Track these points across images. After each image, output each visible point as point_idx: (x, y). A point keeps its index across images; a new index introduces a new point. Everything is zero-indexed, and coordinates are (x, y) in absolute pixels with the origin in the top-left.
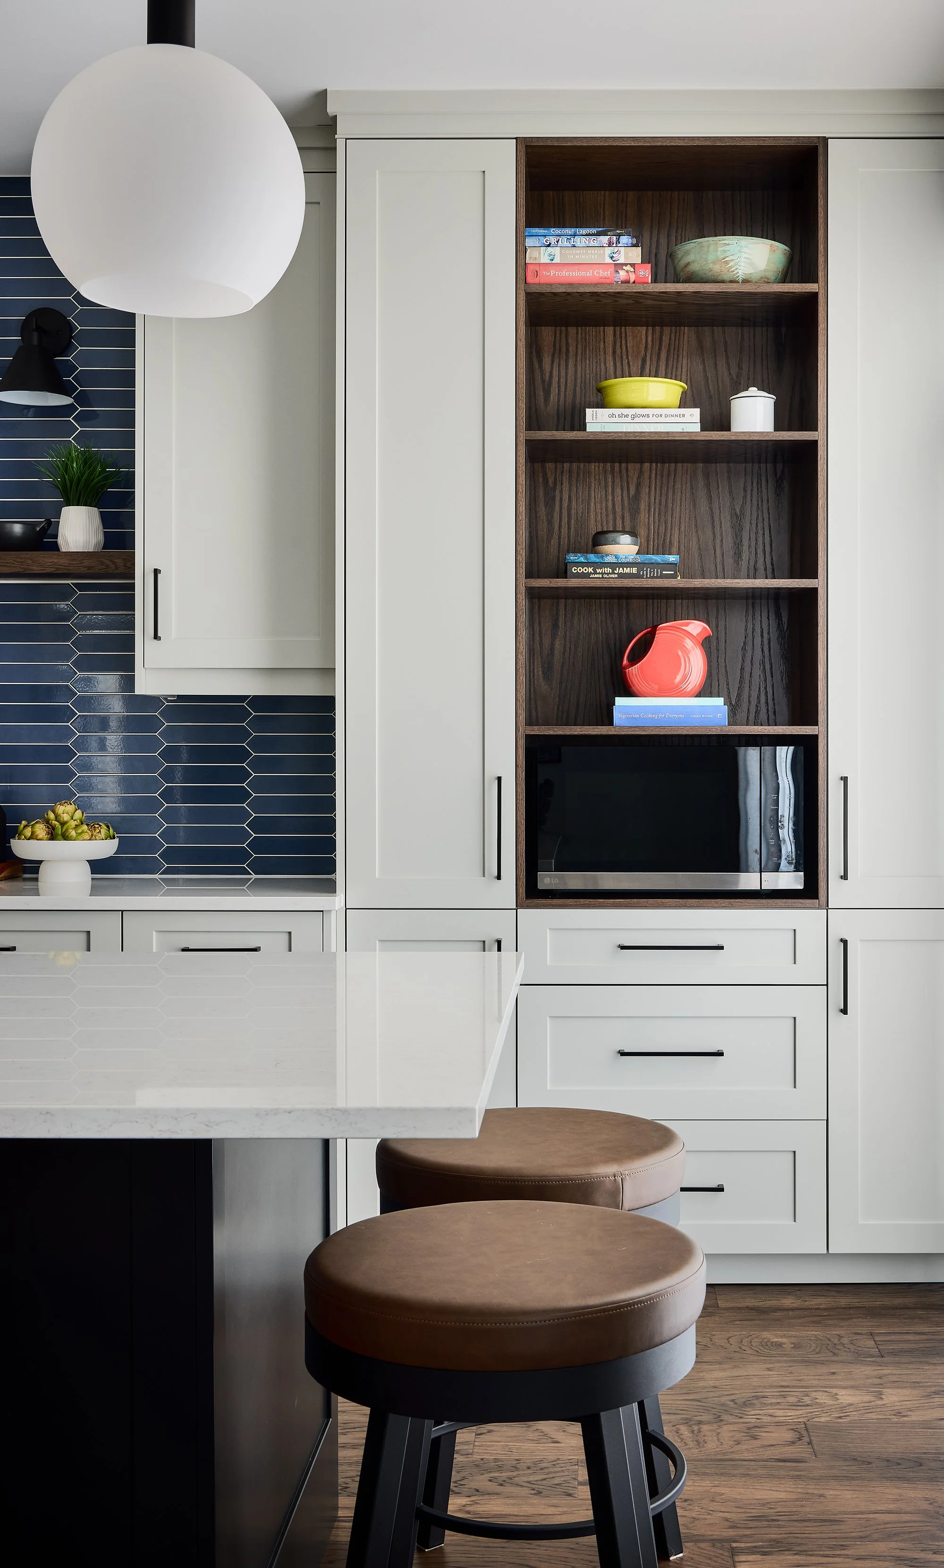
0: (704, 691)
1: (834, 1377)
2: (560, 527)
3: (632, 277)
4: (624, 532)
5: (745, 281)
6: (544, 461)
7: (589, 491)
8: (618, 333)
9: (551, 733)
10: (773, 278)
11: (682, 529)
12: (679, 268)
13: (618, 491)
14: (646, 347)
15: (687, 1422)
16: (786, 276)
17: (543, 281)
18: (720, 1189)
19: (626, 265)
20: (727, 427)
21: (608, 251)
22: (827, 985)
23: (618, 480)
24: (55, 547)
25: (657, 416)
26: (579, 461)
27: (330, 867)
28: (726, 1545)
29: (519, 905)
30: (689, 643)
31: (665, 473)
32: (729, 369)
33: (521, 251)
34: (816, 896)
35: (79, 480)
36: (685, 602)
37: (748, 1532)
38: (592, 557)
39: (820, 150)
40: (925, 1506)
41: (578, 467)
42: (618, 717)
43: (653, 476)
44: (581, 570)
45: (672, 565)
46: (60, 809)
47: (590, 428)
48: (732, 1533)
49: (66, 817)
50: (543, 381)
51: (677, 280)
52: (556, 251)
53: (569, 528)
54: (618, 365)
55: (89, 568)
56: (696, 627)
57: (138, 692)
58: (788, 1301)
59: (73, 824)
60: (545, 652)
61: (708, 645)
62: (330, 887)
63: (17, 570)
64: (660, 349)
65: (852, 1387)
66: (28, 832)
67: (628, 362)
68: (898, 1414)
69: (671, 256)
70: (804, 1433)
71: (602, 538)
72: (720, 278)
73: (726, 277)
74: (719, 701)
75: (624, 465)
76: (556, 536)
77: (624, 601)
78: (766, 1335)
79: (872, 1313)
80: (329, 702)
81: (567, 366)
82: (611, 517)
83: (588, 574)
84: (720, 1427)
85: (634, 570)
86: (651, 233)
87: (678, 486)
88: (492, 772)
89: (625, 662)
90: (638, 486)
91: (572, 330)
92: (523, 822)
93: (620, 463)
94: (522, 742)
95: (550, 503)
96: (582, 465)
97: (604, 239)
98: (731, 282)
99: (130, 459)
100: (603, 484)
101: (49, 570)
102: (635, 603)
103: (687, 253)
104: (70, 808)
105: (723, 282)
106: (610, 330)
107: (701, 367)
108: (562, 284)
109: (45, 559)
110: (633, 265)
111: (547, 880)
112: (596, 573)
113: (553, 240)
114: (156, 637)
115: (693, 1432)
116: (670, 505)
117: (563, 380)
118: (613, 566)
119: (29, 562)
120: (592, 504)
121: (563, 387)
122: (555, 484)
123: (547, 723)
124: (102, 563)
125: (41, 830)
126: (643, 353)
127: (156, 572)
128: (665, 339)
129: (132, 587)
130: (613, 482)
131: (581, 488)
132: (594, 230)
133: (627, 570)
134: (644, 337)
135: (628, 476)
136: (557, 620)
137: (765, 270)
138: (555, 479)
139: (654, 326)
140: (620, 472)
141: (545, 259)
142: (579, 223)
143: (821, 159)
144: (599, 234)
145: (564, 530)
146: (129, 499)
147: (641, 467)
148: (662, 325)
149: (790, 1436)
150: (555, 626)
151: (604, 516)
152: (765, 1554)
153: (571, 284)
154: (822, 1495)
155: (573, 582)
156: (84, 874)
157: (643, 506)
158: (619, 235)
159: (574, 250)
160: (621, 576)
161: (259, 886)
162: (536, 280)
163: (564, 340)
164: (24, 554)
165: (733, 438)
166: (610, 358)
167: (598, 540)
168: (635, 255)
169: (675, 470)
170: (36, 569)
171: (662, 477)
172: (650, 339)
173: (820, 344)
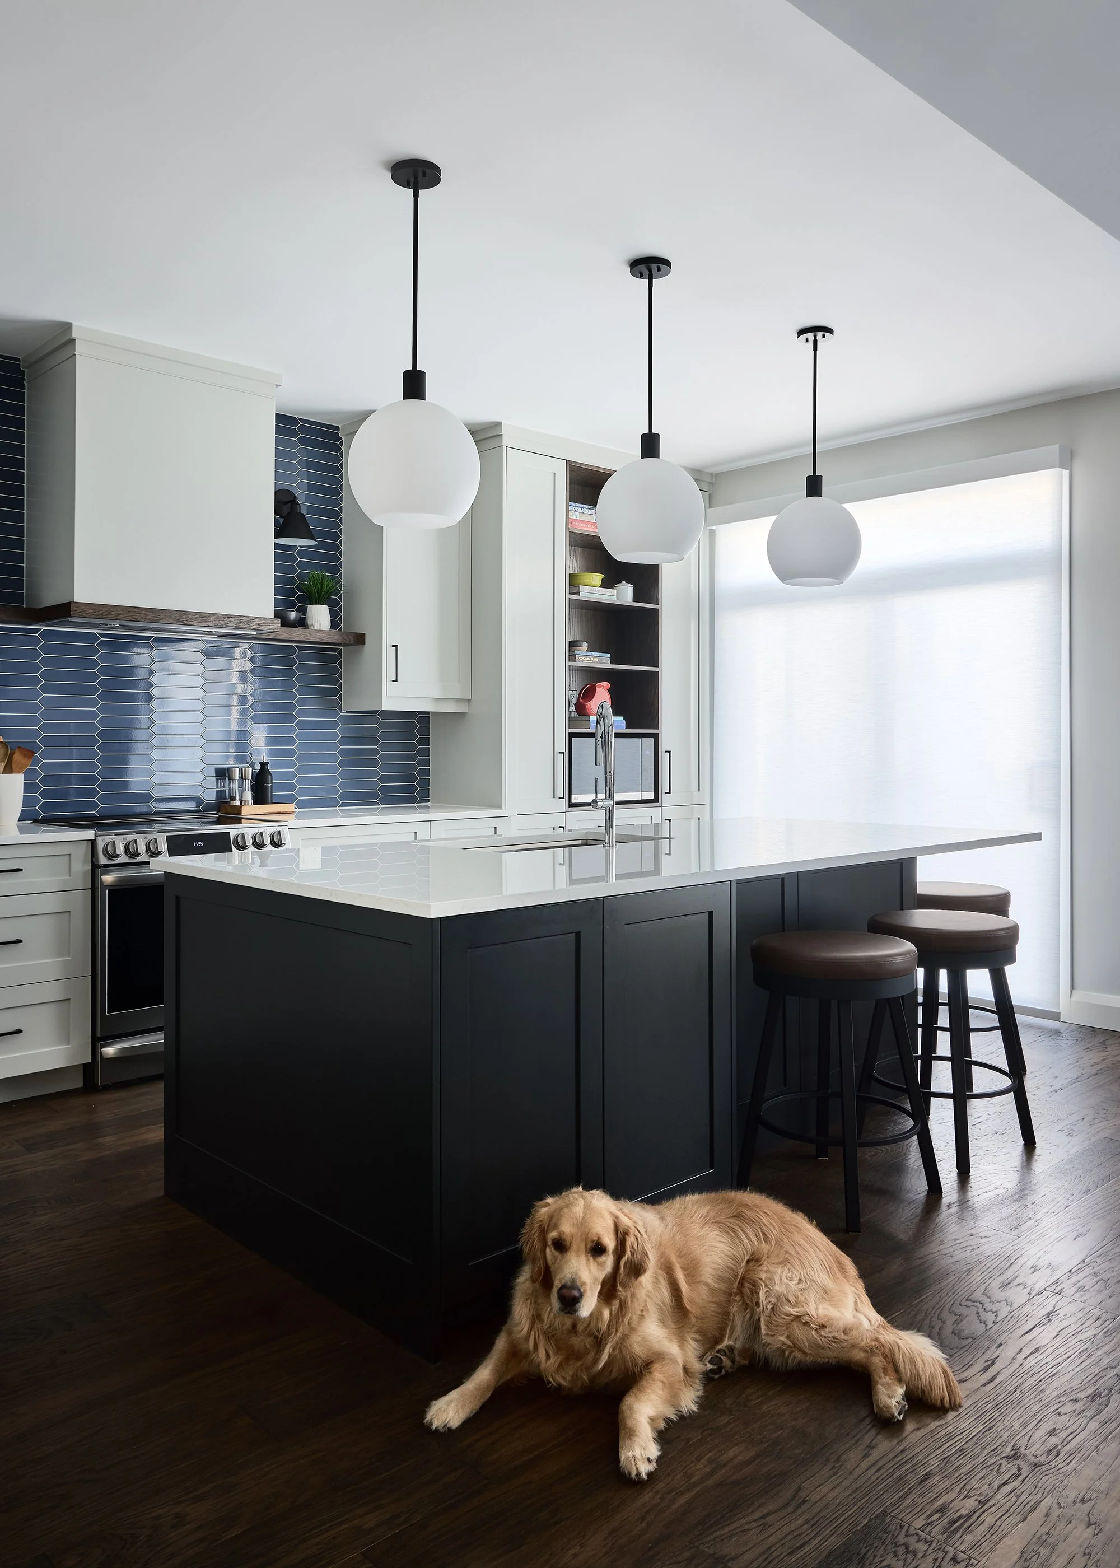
17: (574, 527)
33: (568, 512)
34: (658, 802)
44: (580, 658)
47: (581, 594)
52: (578, 514)
83: (583, 661)
88: (558, 750)
92: (568, 773)
94: (568, 737)
108: (579, 530)
113: (576, 509)
114: (393, 681)
141: (574, 517)
153: (583, 530)
155: (578, 664)
159: (583, 515)
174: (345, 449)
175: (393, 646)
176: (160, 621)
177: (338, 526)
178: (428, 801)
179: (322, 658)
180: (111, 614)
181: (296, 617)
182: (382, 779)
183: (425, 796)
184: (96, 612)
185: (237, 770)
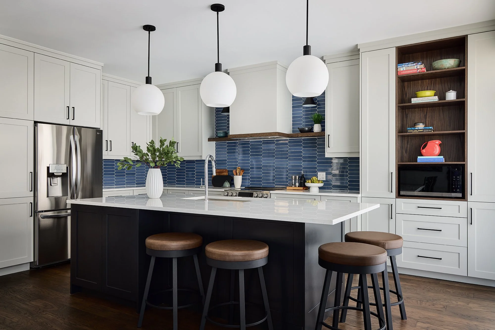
0: (439, 155)
1: (459, 299)
2: (409, 122)
3: (421, 71)
4: (421, 123)
5: (448, 68)
6: (405, 109)
7: (415, 114)
8: (422, 82)
9: (403, 164)
10: (455, 67)
11: (437, 121)
12: (433, 67)
13: (422, 114)
14: (428, 84)
15: (420, 300)
16: (459, 66)
17: (401, 74)
18: (441, 259)
19: (420, 69)
20: (445, 99)
21: (416, 66)
22: (467, 218)
23: (422, 112)
24: (313, 131)
25: (427, 98)
26: (413, 108)
27: (358, 189)
28: (417, 320)
29: (396, 198)
30: (436, 146)
31: (433, 109)
32: (448, 86)
33: (397, 69)
34: (465, 199)
35: (317, 119)
36: (437, 136)
37: (423, 319)
38: (413, 128)
39: (466, 38)
40: (466, 324)
41: (413, 110)
42: (418, 160)
43: (430, 110)
44: (410, 131)
45: (431, 129)
46: (313, 178)
47: (412, 102)
48: (419, 319)
49: (314, 179)
50: (405, 93)
51: (433, 70)
52: (404, 68)
53: (411, 123)
54: (422, 88)
55: (318, 135)
56: (438, 142)
57: (325, 157)
58: (457, 285)
59: (315, 180)
60: (406, 148)
61: (440, 145)
62: (359, 193)
63: (306, 136)
64: (431, 84)
65: (463, 302)
66: (308, 182)
67: (424, 87)
68: (471, 308)
69: (431, 65)
70: (446, 307)
71: (416, 124)
72: (442, 68)
73: (443, 68)
74: (442, 157)
75: (423, 109)
76: (408, 124)
77: (423, 137)
78: (447, 290)
79: (476, 290)
80: (358, 158)
81: (410, 90)
82: (420, 120)
83: (412, 132)
84: (427, 302)
85: (422, 130)
86: (430, 60)
87: (436, 112)
88: (391, 171)
89: (421, 149)
90: (427, 112)
91: (412, 82)
92: (397, 181)
93: (422, 108)
94: (397, 165)
95: (407, 117)
96: (414, 109)
97: (415, 64)
98: (444, 69)
99: (324, 115)
100: (418, 113)
101: (312, 136)
102: (426, 137)
103: (435, 64)
104: (315, 178)
105: (443, 69)
106: (420, 81)
107: (441, 87)
108: (405, 74)
109: (311, 134)
110: (421, 68)
111: (402, 193)
112: (413, 131)
113: (404, 66)
114: (329, 147)
115: (421, 302)
116: (434, 116)
117: (409, 93)
118: (417, 130)
119: (308, 134)
120: (416, 117)
121: (409, 94)
122: (408, 114)
123: (406, 162)
124: (320, 134)
125: (310, 181)
126: (428, 85)
127: (329, 135)
128: (433, 82)
129: (325, 138)
130: (421, 112)
131: (413, 114)
132: (412, 63)
133: (420, 131)
134: (428, 82)
135: (424, 111)
136: (408, 141)
137: (453, 65)
138: (408, 113)
139: (430, 79)
140: (422, 110)
141: (402, 70)
142: (409, 61)
143: (466, 39)
144: (414, 63)
145: (410, 123)
146: (324, 122)
147: (427, 109)
148: (432, 79)
149: (442, 307)
150: (408, 142)
151: (419, 119)
152: (424, 323)
153: (408, 74)
154: (443, 317)
155: (408, 134)
156: (317, 189)
157: (428, 117)
158: (418, 63)
159: (408, 67)
160: (419, 132)
161: (350, 193)
162: (400, 74)
163: (410, 85)
164: (308, 133)
165: (446, 102)
166: (420, 86)
167: (415, 125)
168: (422, 66)
169: (435, 109)
170: (309, 136)
171: (432, 110)
172: (429, 82)
173: (466, 80)
180: (236, 137)
185: (294, 176)
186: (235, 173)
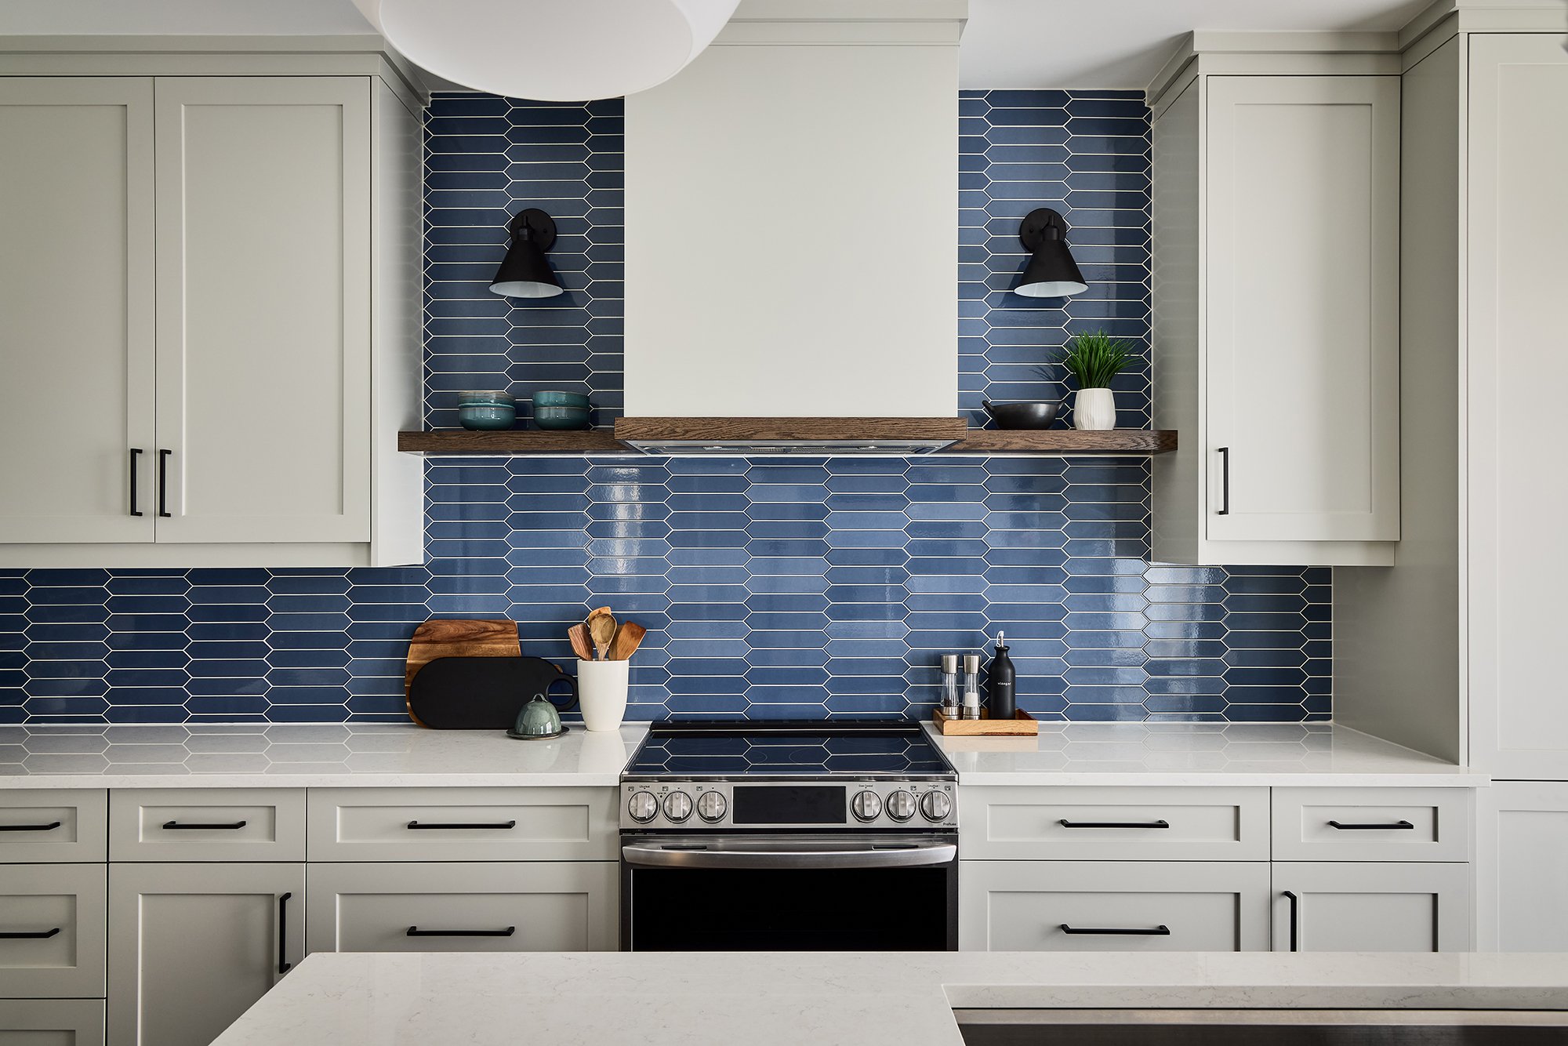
174: (1156, 127)
175: (1220, 450)
176: (755, 437)
177: (1143, 255)
178: (1328, 718)
179: (1118, 476)
180: (676, 432)
181: (1048, 412)
182: (1232, 676)
183: (1321, 708)
184: (652, 430)
185: (953, 659)
186: (579, 646)
